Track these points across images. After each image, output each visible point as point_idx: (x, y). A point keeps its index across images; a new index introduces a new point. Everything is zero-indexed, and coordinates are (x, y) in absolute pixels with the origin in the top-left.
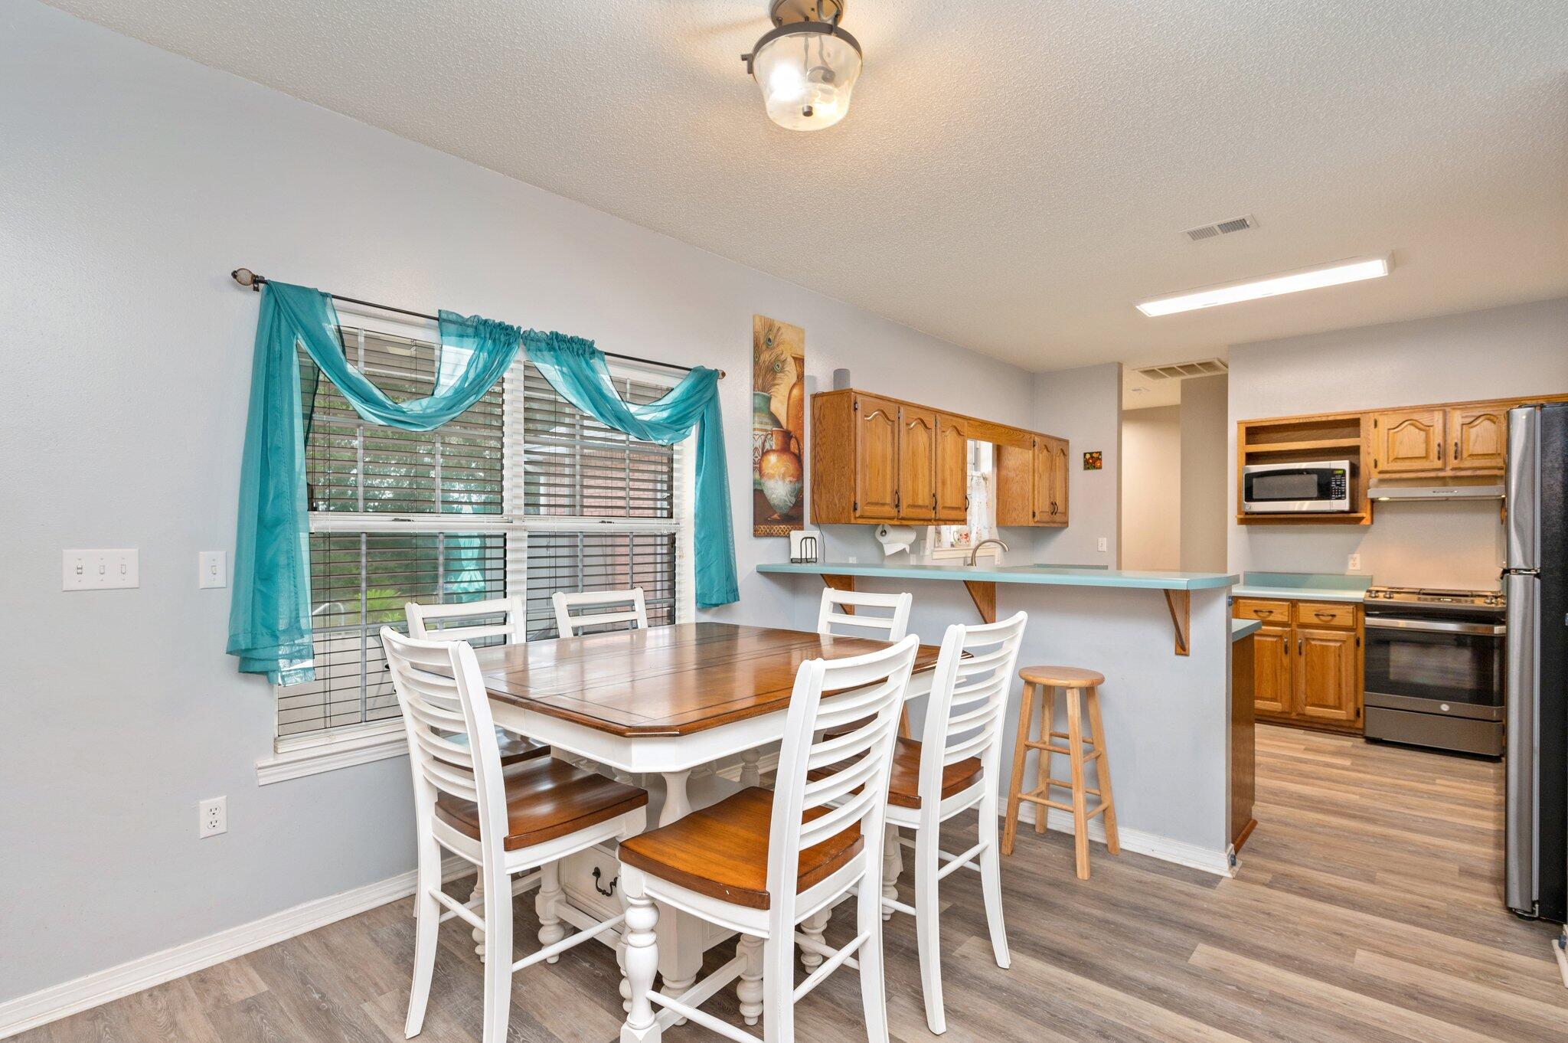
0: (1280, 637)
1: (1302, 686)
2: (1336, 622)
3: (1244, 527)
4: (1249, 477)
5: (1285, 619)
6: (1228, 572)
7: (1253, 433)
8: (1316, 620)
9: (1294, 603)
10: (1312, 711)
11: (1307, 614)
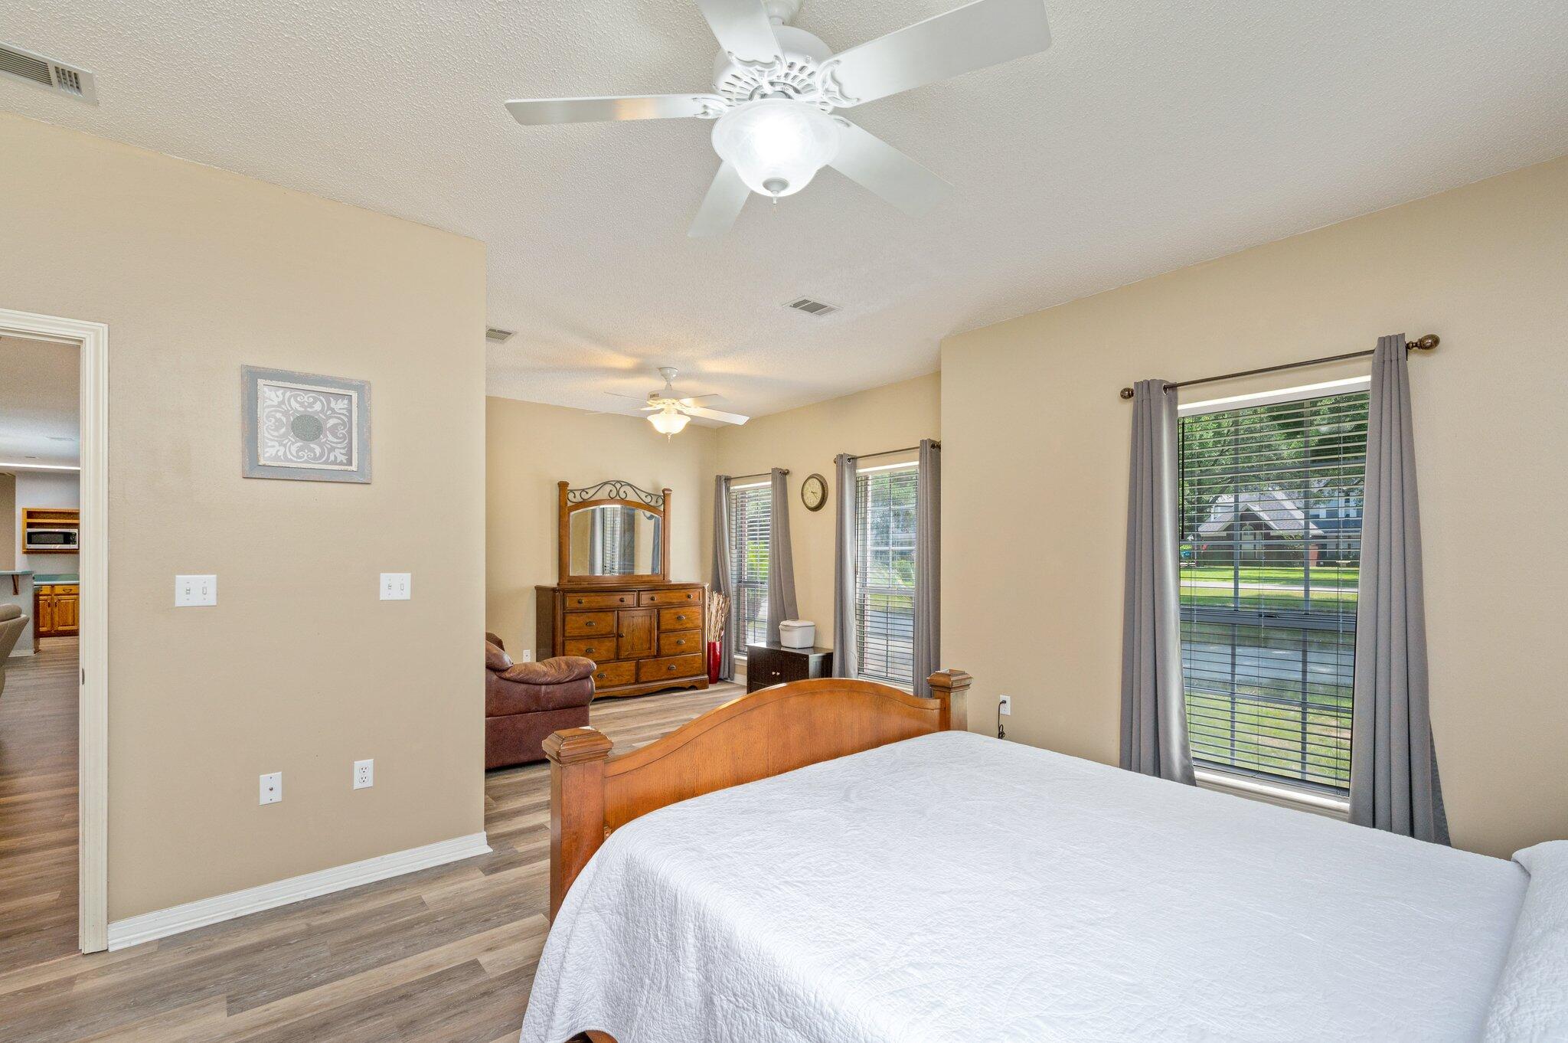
0: (46, 600)
1: (56, 619)
2: (72, 592)
3: (25, 555)
4: (30, 534)
5: (48, 593)
6: (16, 568)
7: (30, 514)
8: (64, 592)
9: (53, 586)
10: (60, 628)
11: (58, 590)
